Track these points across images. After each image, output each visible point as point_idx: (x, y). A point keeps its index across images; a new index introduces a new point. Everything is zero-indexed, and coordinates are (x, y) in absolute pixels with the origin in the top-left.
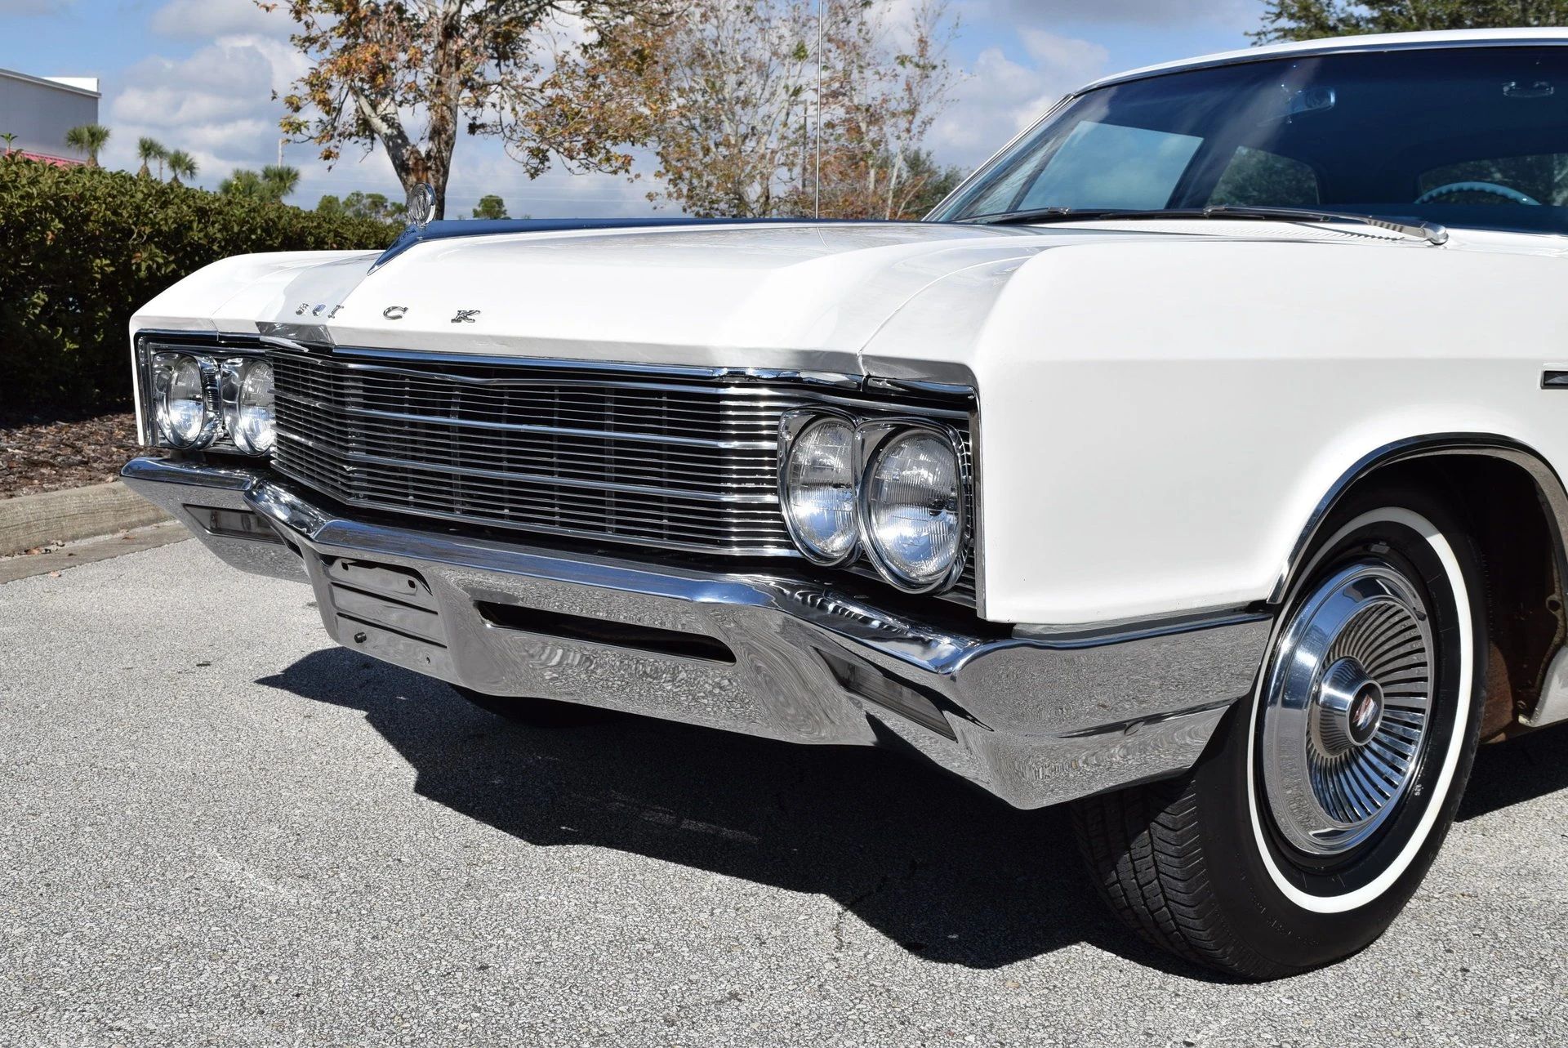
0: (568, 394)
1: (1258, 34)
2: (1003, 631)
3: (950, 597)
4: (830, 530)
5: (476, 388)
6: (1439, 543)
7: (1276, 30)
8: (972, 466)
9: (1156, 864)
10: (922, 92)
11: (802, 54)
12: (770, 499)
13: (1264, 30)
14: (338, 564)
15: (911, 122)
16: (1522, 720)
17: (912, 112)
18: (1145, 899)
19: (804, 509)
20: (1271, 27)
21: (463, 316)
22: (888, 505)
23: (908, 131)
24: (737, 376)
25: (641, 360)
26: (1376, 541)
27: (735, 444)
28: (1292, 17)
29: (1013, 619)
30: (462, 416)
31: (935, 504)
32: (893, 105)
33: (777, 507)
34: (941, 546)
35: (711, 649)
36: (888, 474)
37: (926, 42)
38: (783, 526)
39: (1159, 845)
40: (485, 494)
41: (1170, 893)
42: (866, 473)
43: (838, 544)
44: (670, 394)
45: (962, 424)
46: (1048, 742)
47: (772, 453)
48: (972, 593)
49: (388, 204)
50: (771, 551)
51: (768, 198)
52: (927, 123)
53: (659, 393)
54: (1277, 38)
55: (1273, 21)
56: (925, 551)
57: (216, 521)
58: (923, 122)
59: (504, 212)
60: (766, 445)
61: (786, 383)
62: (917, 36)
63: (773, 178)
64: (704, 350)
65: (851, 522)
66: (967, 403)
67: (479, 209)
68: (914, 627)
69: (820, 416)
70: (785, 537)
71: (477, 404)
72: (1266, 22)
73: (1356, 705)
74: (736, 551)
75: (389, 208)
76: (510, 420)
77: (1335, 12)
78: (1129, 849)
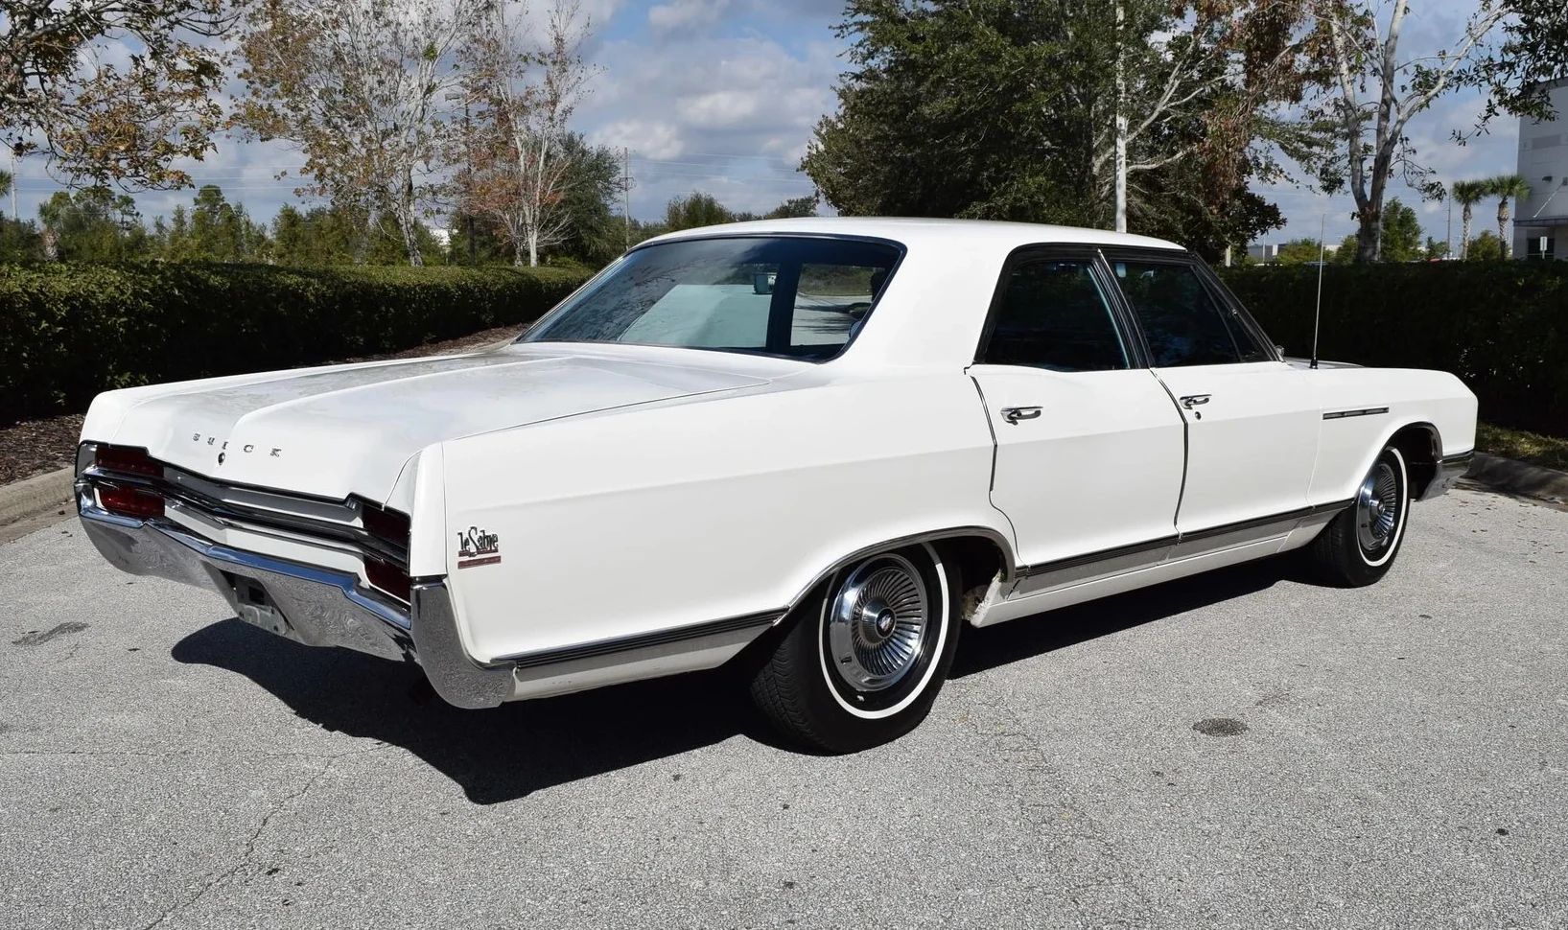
1: (841, 27)
7: (855, 24)
10: (561, 85)
11: (432, 54)
13: (846, 23)
15: (553, 112)
17: (554, 103)
20: (851, 21)
23: (551, 119)
28: (867, 11)
32: (536, 98)
37: (562, 40)
49: (116, 197)
51: (410, 186)
52: (567, 112)
54: (856, 31)
55: (853, 16)
58: (564, 111)
59: (222, 200)
62: (554, 35)
63: (414, 172)
67: (199, 198)
72: (847, 17)
75: (117, 201)
77: (904, 7)
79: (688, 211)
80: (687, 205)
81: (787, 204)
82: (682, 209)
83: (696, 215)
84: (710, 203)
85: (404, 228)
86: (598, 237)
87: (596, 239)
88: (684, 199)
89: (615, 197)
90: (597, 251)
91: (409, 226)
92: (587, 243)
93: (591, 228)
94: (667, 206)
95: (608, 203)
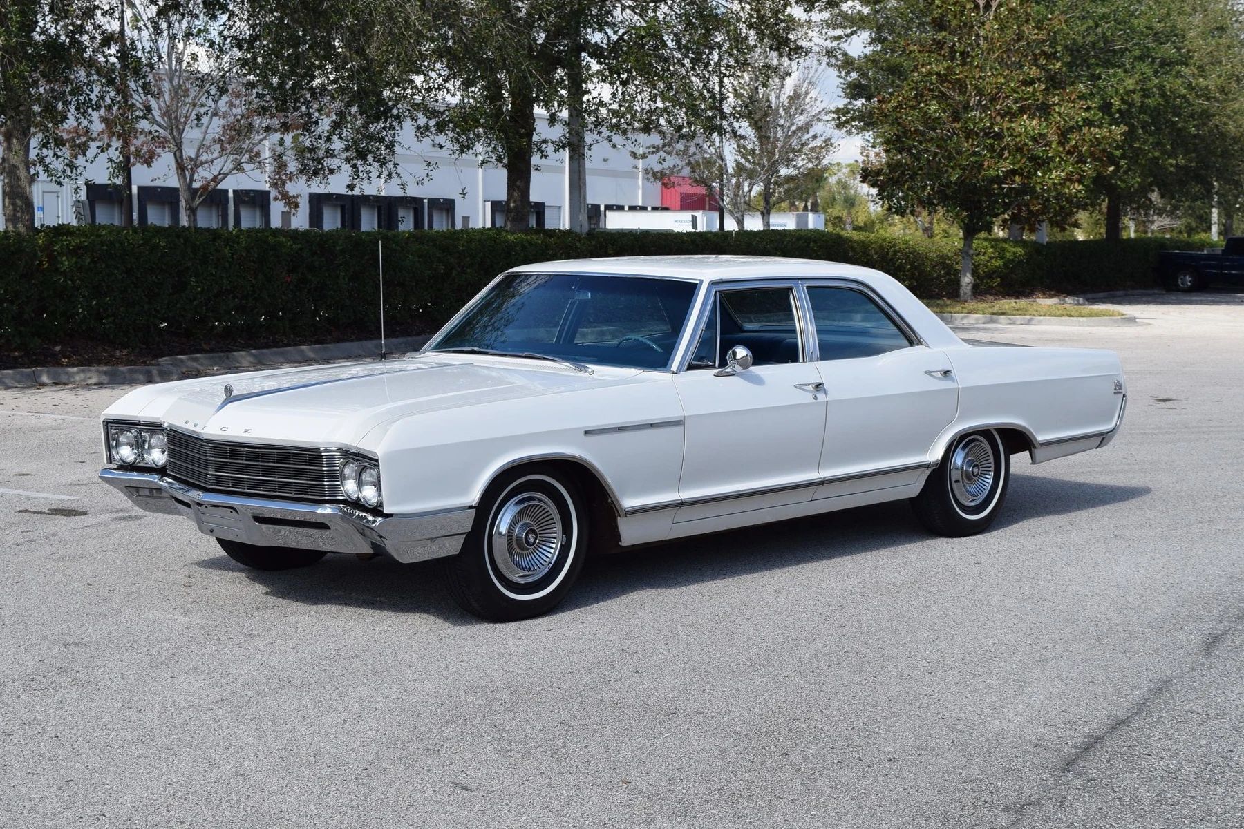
3: (378, 509)
4: (353, 492)
5: (251, 452)
6: (557, 485)
12: (340, 484)
14: (203, 506)
16: (618, 545)
19: (347, 486)
21: (246, 431)
22: (365, 486)
26: (532, 485)
27: (326, 469)
29: (389, 513)
30: (246, 460)
31: (373, 485)
33: (341, 486)
34: (376, 496)
35: (323, 527)
36: (364, 477)
38: (343, 491)
40: (253, 484)
42: (360, 476)
43: (355, 496)
45: (376, 466)
47: (339, 471)
48: (382, 508)
50: (340, 498)
53: (306, 454)
56: (372, 498)
57: (138, 492)
60: (336, 468)
61: (340, 450)
64: (316, 443)
65: (357, 490)
66: (377, 461)
68: (373, 516)
69: (349, 461)
70: (344, 494)
71: (250, 456)
73: (526, 536)
74: (327, 498)
76: (262, 462)
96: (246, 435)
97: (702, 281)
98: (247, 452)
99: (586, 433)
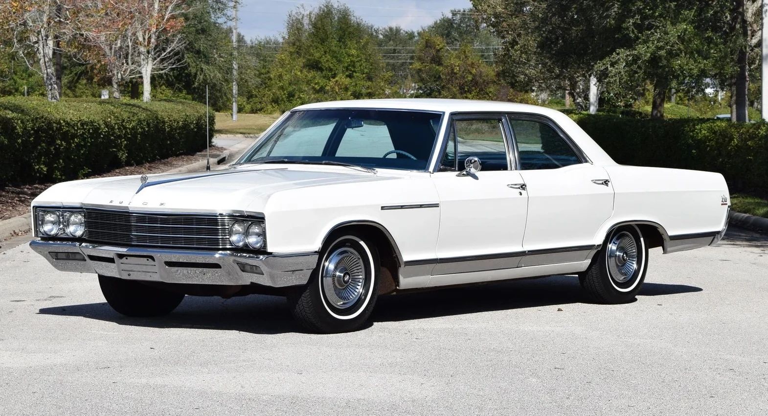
0: (187, 219)
2: (271, 253)
3: (262, 250)
4: (239, 242)
5: (164, 219)
6: (362, 243)
8: (265, 228)
9: (303, 305)
12: (228, 237)
14: (124, 258)
16: (398, 288)
18: (301, 314)
19: (234, 238)
21: (162, 204)
22: (251, 235)
24: (221, 215)
25: (202, 212)
26: (348, 242)
27: (220, 227)
29: (272, 252)
30: (160, 224)
31: (258, 235)
33: (229, 238)
34: (260, 242)
35: (216, 266)
36: (251, 231)
38: (230, 242)
39: (303, 301)
40: (165, 240)
41: (306, 311)
42: (247, 231)
43: (241, 244)
44: (207, 218)
45: (263, 222)
46: (280, 273)
47: (228, 229)
48: (265, 248)
50: (228, 247)
53: (205, 218)
56: (257, 243)
57: (57, 257)
60: (227, 227)
61: (230, 215)
64: (215, 210)
65: (243, 240)
66: (263, 218)
68: (256, 255)
69: (236, 221)
70: (231, 244)
71: (163, 221)
73: (344, 276)
74: (221, 247)
76: (172, 224)
78: (297, 303)
79: (315, 26)
80: (313, 17)
81: (450, 16)
82: (306, 21)
83: (325, 32)
84: (345, 16)
85: (42, 61)
86: (208, 63)
87: (204, 67)
88: (310, 9)
89: (229, 13)
90: (205, 80)
91: (47, 59)
92: (193, 71)
93: (198, 52)
94: (286, 18)
95: (220, 21)
96: (162, 206)
97: (444, 113)
98: (161, 218)
99: (383, 208)
